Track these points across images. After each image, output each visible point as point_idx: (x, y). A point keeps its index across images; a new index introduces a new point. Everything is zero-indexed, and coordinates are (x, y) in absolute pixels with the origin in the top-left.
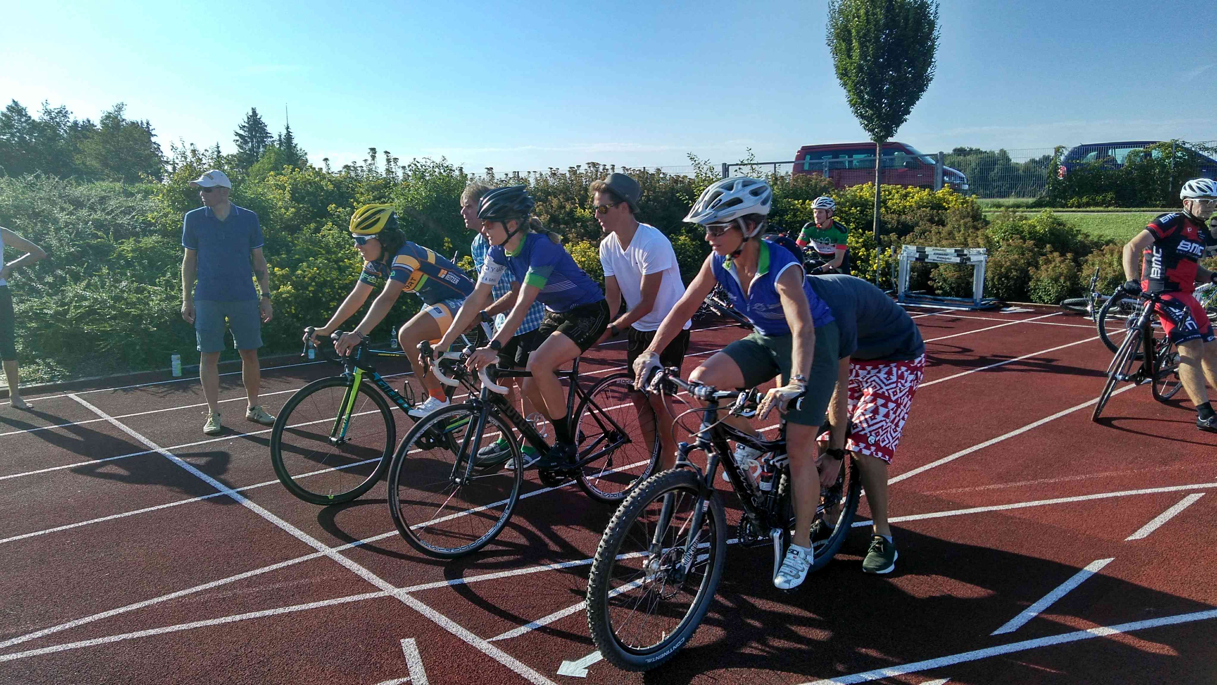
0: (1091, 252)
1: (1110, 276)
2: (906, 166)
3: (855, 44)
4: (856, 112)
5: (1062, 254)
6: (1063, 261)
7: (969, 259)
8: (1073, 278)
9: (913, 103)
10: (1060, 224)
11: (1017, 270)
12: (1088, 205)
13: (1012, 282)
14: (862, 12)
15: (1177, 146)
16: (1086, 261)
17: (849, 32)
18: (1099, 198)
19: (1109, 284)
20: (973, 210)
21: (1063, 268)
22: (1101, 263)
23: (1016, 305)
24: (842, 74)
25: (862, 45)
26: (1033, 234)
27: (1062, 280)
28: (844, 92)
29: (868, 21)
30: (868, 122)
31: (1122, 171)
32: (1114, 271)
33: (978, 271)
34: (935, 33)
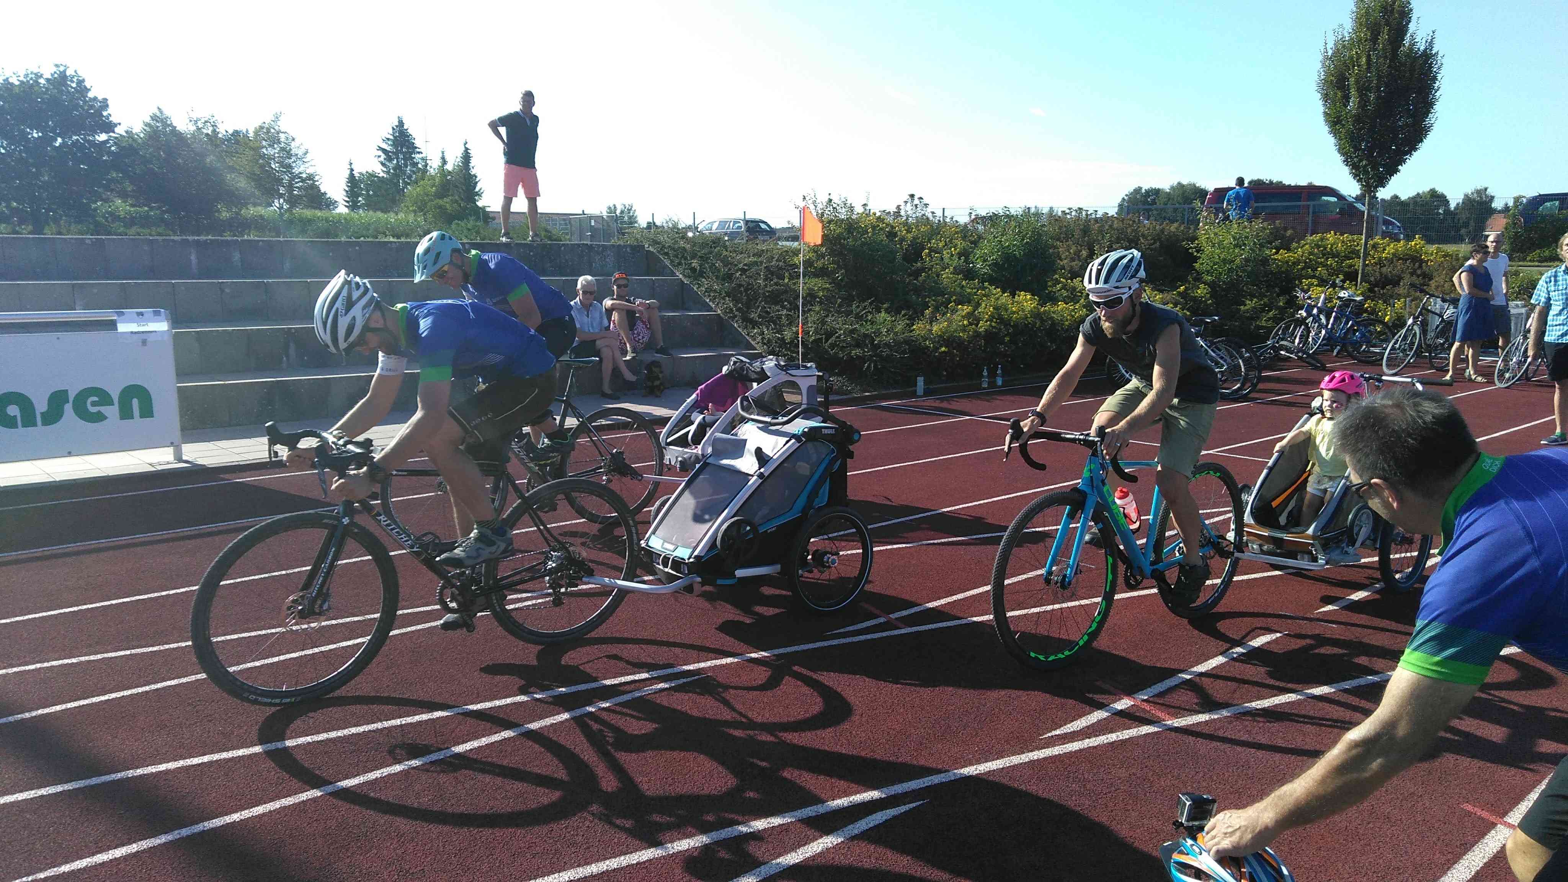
2: (1340, 213)
4: (1346, 161)
9: (1410, 154)
17: (1345, 80)
24: (1332, 122)
25: (1361, 94)
29: (1370, 71)
34: (1438, 84)
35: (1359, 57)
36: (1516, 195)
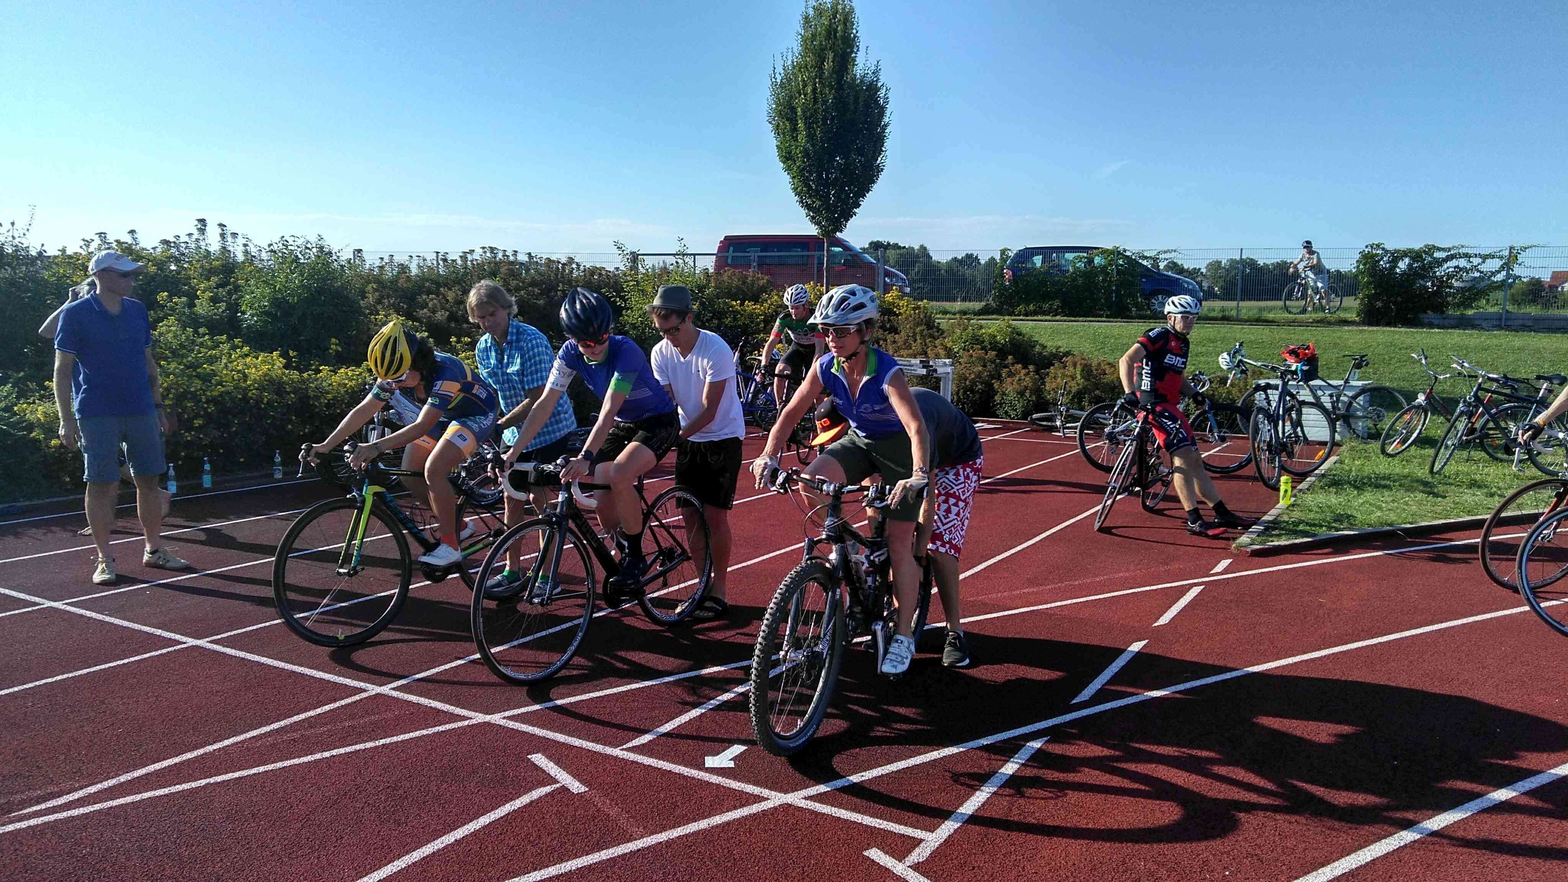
0: (1053, 365)
1: (1074, 390)
2: (844, 265)
3: (801, 125)
4: (801, 202)
5: (1025, 367)
6: (1027, 374)
7: (936, 371)
8: (1038, 391)
9: (864, 196)
10: (1019, 334)
11: (982, 383)
12: (1035, 313)
13: (977, 396)
14: (809, 89)
15: (1117, 253)
16: (1048, 374)
17: (793, 109)
18: (1046, 306)
19: (1073, 397)
20: (925, 317)
21: (1028, 381)
22: (1064, 376)
23: (983, 422)
24: (785, 157)
25: (809, 127)
26: (994, 345)
27: (1027, 394)
28: (786, 178)
29: (815, 101)
30: (814, 213)
31: (1067, 278)
32: (1078, 385)
33: (945, 384)
34: (886, 120)
35: (805, 86)
36: (1003, 248)
